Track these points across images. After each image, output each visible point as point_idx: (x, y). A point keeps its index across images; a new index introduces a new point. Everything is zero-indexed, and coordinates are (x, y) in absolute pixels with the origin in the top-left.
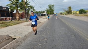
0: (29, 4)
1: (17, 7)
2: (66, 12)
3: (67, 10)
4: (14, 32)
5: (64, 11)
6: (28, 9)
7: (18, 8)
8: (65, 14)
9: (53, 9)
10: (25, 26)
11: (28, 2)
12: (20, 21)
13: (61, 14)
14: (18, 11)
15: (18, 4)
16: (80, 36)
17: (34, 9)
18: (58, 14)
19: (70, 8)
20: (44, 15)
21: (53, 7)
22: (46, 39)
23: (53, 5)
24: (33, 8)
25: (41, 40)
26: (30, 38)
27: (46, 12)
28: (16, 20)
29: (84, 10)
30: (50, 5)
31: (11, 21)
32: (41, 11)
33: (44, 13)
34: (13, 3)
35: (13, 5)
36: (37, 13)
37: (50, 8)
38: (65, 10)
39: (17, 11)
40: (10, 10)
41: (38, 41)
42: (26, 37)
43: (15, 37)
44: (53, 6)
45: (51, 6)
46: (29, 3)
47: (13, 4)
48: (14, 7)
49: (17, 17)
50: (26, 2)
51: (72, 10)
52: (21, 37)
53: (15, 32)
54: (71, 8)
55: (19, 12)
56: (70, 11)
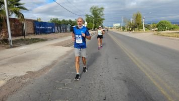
9: (102, 17)
13: (117, 28)
19: (138, 17)
21: (101, 13)
23: (102, 8)
27: (86, 23)
30: (95, 8)
37: (94, 14)
44: (101, 11)
45: (97, 10)
56: (138, 24)
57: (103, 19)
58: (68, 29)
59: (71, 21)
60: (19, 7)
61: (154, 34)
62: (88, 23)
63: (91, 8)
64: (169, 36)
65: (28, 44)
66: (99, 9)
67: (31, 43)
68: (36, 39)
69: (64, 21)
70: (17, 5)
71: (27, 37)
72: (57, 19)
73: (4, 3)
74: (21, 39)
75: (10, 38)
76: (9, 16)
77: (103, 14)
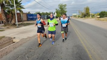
2: (82, 14)
3: (83, 11)
5: (79, 13)
8: (81, 17)
9: (65, 10)
13: (75, 16)
18: (71, 17)
19: (87, 9)
21: (65, 8)
23: (65, 5)
27: (56, 14)
30: (61, 5)
37: (60, 8)
38: (81, 11)
44: (65, 7)
51: (90, 11)
54: (89, 9)
56: (87, 14)
57: (66, 11)
58: (46, 17)
59: (47, 13)
60: (21, 8)
61: (96, 20)
63: (59, 5)
64: (104, 21)
65: (25, 26)
66: (64, 5)
67: (26, 26)
68: (29, 23)
69: (43, 13)
70: (20, 6)
71: (24, 23)
72: (39, 12)
73: (14, 6)
74: (21, 24)
75: (17, 23)
76: (16, 12)
77: (66, 9)
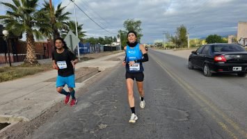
0: (67, 18)
1: (27, 24)
2: (174, 41)
3: (174, 36)
4: (8, 102)
5: (167, 38)
6: (64, 30)
7: (33, 28)
8: (172, 47)
9: (139, 33)
10: (47, 81)
11: (64, 12)
12: (37, 67)
13: (160, 45)
14: (33, 37)
15: (32, 15)
16: (202, 115)
17: (82, 31)
18: (152, 47)
19: (183, 31)
20: (115, 49)
21: (138, 28)
22: (102, 126)
23: (139, 22)
24: (79, 28)
25: (85, 130)
26: (54, 123)
27: (119, 40)
28: (26, 62)
29: (220, 37)
30: (130, 22)
31: (8, 65)
32: (104, 38)
33: (115, 44)
34: (18, 13)
35: (15, 18)
36: (92, 42)
37: (128, 29)
38: (171, 36)
39: (30, 37)
40: (5, 32)
41: (76, 132)
42: (44, 117)
43: (8, 119)
44: (138, 26)
45: (133, 24)
46: (67, 13)
47: (17, 16)
48: (20, 23)
49: (30, 55)
50: (60, 11)
51: (187, 35)
52: (26, 120)
53: (12, 101)
54: (186, 31)
55: (35, 38)
56: (182, 40)
57: (140, 35)
59: (101, 39)
62: (122, 40)
63: (125, 23)
66: (135, 23)
69: (92, 39)
77: (140, 29)
